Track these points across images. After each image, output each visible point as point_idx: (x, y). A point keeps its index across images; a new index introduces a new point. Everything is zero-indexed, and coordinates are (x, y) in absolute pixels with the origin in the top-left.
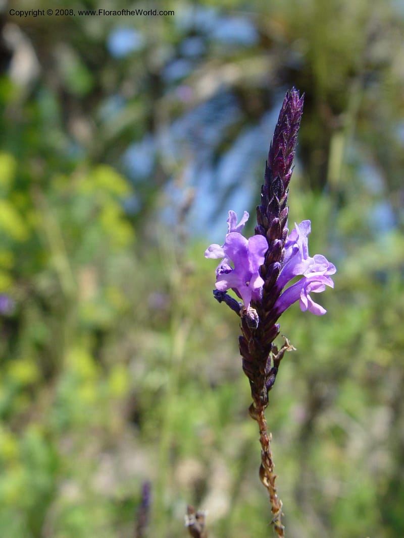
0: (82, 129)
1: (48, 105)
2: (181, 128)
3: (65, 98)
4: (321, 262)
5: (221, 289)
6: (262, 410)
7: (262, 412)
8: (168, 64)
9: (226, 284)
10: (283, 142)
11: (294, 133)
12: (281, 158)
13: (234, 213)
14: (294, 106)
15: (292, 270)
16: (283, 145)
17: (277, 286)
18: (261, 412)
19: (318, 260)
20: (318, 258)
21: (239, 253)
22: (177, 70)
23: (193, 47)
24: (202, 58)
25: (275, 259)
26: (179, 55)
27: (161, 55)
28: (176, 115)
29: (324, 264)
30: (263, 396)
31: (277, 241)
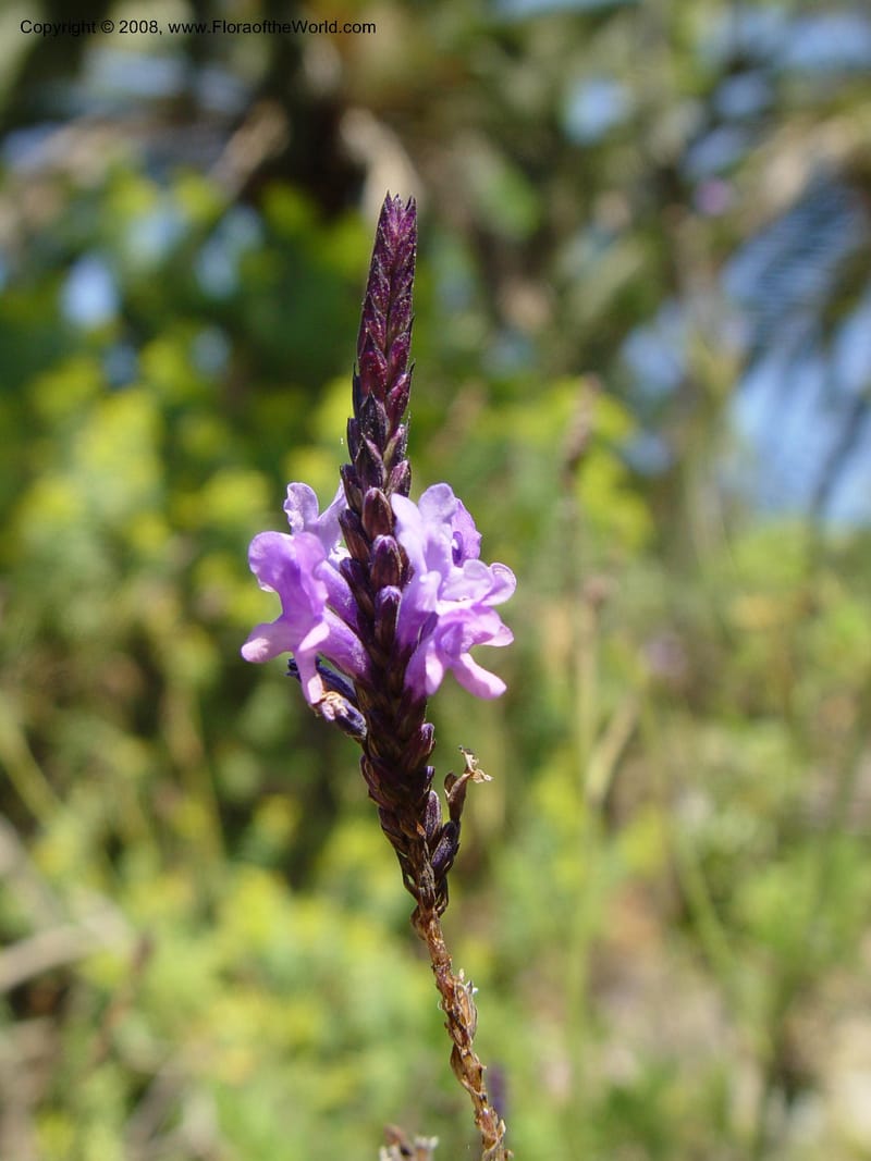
0: (527, 307)
1: (451, 268)
2: (741, 278)
3: (485, 247)
4: (478, 576)
5: (255, 659)
6: (432, 917)
7: (432, 923)
8: (693, 143)
9: (265, 647)
10: (372, 318)
11: (399, 292)
12: (371, 353)
13: (305, 489)
14: (392, 233)
15: (414, 602)
16: (375, 323)
17: (398, 641)
18: (428, 923)
19: (471, 574)
20: (471, 567)
21: (284, 575)
22: (716, 152)
23: (742, 97)
24: (767, 119)
25: (385, 580)
26: (714, 122)
27: (675, 125)
28: (727, 249)
29: (485, 581)
30: (424, 885)
31: (381, 538)
